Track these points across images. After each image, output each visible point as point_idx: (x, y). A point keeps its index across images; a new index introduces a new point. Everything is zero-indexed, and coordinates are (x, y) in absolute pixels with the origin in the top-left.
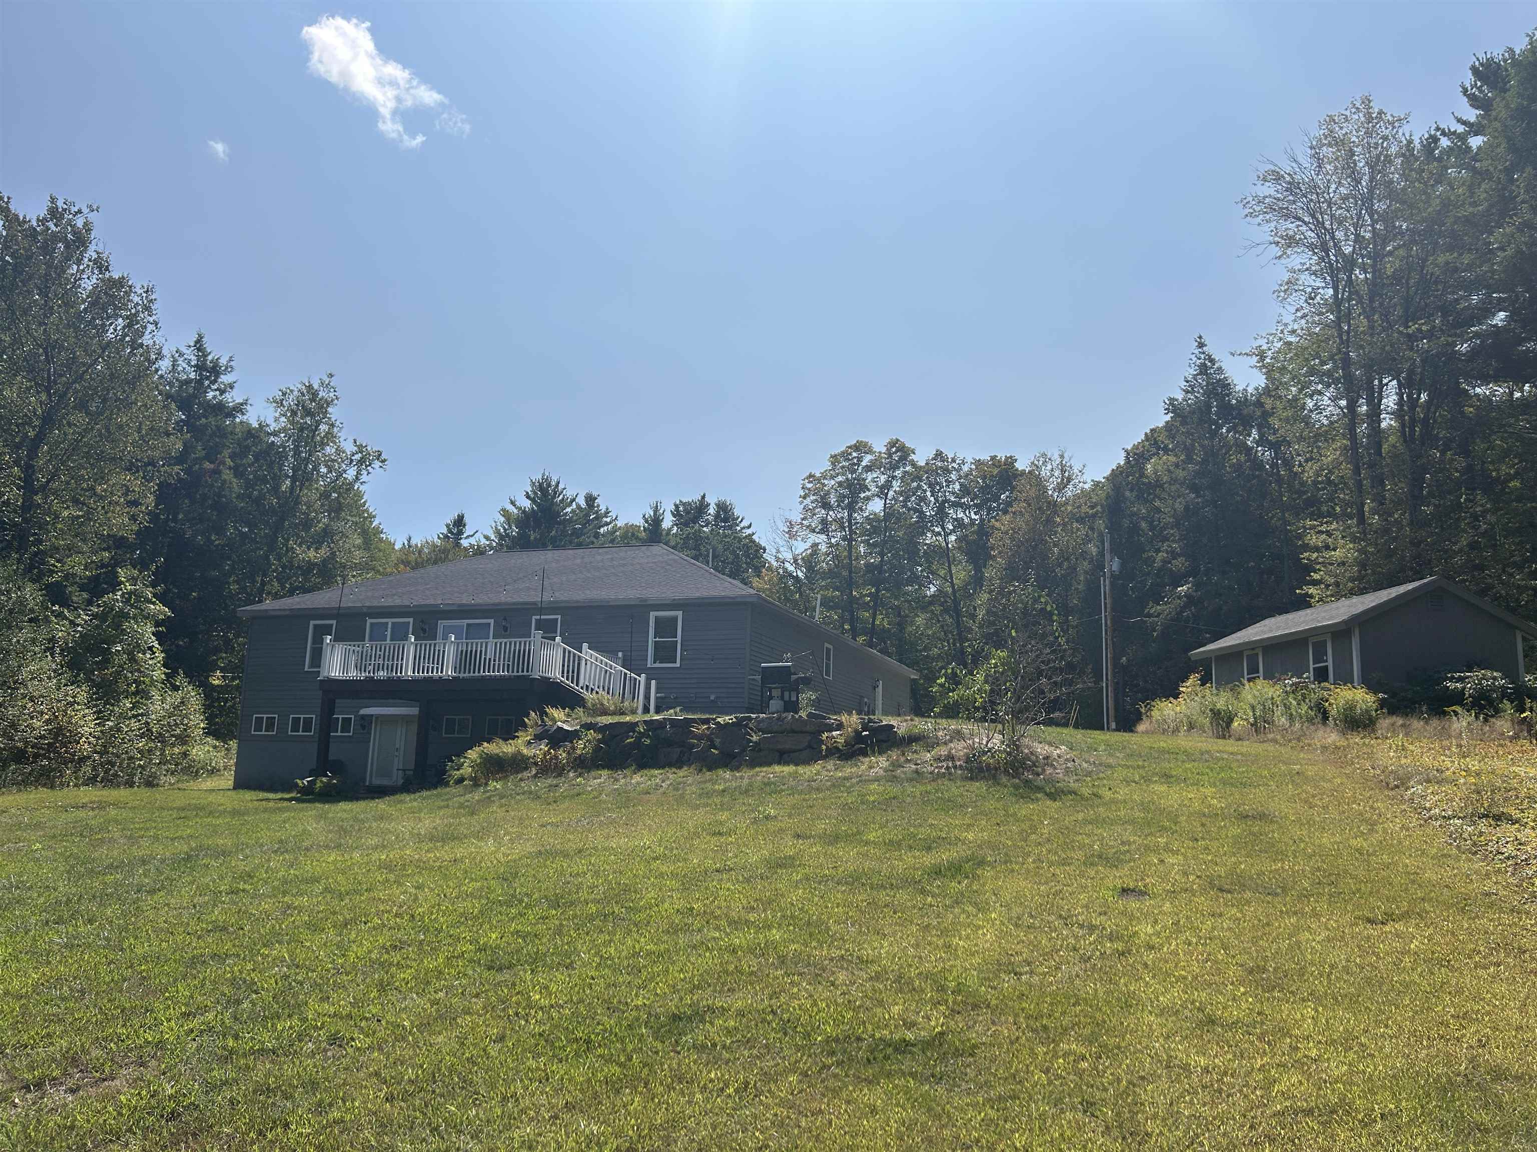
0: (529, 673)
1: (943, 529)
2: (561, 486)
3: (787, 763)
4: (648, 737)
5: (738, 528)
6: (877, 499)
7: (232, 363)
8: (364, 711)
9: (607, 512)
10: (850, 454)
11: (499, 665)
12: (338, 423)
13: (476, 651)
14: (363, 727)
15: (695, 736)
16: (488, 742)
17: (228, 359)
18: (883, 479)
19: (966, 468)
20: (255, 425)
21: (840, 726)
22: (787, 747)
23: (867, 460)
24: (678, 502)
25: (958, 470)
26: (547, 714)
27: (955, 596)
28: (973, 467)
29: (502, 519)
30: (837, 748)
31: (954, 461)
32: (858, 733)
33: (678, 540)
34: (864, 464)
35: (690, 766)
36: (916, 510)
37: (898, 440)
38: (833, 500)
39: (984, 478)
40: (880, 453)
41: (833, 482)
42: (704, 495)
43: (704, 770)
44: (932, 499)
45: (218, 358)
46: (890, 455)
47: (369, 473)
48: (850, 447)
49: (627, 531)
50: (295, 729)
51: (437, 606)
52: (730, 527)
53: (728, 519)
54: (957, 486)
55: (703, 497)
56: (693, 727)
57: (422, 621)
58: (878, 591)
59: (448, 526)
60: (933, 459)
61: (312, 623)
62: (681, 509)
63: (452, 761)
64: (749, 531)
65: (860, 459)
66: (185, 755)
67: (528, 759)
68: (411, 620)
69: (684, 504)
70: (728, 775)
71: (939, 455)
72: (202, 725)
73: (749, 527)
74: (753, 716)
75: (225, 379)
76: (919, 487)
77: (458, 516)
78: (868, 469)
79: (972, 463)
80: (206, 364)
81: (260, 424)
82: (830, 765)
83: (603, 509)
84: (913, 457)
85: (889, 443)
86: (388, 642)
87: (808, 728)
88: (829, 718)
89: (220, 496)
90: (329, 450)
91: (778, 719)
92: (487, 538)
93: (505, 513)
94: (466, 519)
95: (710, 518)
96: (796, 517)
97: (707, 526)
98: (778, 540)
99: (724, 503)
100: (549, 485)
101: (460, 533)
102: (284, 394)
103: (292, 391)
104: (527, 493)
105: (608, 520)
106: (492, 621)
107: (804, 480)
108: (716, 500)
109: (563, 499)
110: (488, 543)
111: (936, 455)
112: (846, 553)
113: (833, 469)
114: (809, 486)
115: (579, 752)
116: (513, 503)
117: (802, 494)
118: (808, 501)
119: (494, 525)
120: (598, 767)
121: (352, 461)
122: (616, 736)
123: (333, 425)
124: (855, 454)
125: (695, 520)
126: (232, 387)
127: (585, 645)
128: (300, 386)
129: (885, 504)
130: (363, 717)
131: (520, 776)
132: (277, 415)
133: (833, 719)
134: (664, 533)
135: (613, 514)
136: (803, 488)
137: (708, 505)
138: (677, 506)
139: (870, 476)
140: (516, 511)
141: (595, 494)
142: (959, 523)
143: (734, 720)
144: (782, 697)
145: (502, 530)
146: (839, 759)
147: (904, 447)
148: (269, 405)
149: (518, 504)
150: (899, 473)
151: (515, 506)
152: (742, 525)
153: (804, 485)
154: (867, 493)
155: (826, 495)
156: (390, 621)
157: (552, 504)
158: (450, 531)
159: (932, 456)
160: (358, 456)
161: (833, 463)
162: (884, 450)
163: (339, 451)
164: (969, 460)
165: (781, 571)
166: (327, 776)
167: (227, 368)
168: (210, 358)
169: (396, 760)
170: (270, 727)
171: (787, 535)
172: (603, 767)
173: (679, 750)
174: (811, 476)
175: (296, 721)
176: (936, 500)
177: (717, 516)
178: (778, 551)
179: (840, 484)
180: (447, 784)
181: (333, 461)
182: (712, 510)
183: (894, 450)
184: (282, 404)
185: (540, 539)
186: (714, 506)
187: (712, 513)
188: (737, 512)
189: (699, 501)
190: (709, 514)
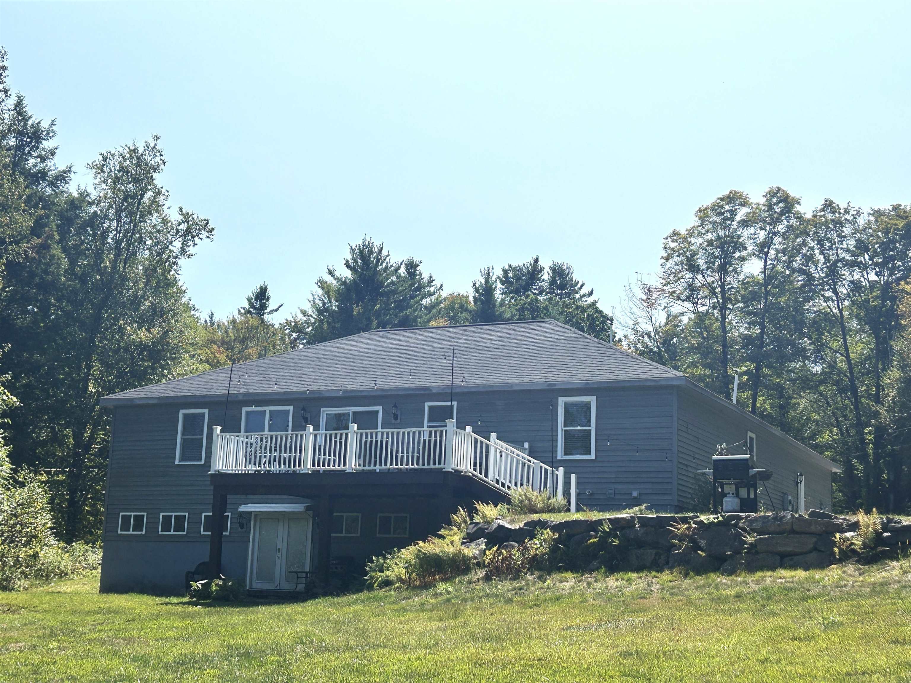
0: (442, 466)
1: (835, 292)
2: (384, 252)
3: (793, 567)
4: (616, 536)
5: (577, 296)
6: (754, 259)
7: (54, 128)
8: (244, 508)
9: (431, 281)
10: (722, 207)
11: (408, 457)
12: (163, 191)
13: (382, 442)
14: (241, 526)
15: (675, 536)
16: (424, 541)
17: (49, 123)
18: (762, 234)
19: (861, 221)
20: (76, 194)
21: (855, 526)
22: (789, 549)
23: (742, 213)
24: (507, 267)
25: (854, 222)
26: (477, 510)
27: (852, 373)
28: (872, 218)
29: (320, 292)
30: (854, 551)
31: (847, 212)
32: (878, 534)
33: (514, 312)
34: (738, 218)
35: (671, 568)
36: (801, 272)
37: (779, 189)
38: (701, 262)
39: (886, 232)
40: (758, 204)
41: (700, 240)
42: (537, 258)
43: (692, 574)
44: (821, 258)
45: (39, 123)
46: (770, 207)
47: (195, 245)
48: (722, 199)
49: (453, 302)
50: (166, 527)
51: (320, 392)
52: (568, 295)
53: (565, 285)
54: (852, 243)
55: (536, 261)
56: (672, 525)
57: (304, 409)
58: (758, 369)
59: (249, 300)
60: (823, 210)
61: (182, 412)
62: (511, 275)
63: (372, 562)
64: (590, 300)
65: (733, 213)
66: (35, 556)
67: (470, 559)
68: (291, 408)
69: (514, 269)
70: (724, 580)
71: (829, 205)
72: (50, 525)
73: (591, 294)
74: (742, 515)
75: (47, 144)
76: (804, 244)
77: (261, 288)
78: (745, 223)
79: (869, 214)
80: (26, 129)
81: (81, 194)
82: (850, 568)
83: (426, 276)
84: (797, 208)
85: (769, 193)
86: (266, 432)
87: (813, 528)
88: (836, 518)
89: (46, 272)
90: (154, 219)
91: (775, 518)
92: (304, 313)
93: (322, 284)
94: (271, 292)
95: (545, 285)
96: (656, 282)
97: (540, 293)
98: (635, 309)
99: (560, 266)
100: (371, 252)
101: (263, 307)
102: (105, 159)
103: (113, 155)
104: (347, 261)
105: (432, 289)
106: (380, 409)
107: (667, 238)
108: (551, 264)
109: (386, 268)
110: (305, 318)
111: (826, 205)
112: (718, 324)
113: (702, 225)
114: (673, 245)
115: (532, 553)
116: (331, 273)
117: (665, 255)
118: (671, 263)
119: (311, 298)
120: (560, 570)
121: (178, 231)
122: (574, 535)
123: (159, 193)
124: (727, 208)
125: (527, 288)
126: (53, 154)
127: (493, 435)
128: (121, 150)
129: (765, 266)
130: (242, 514)
131: (467, 578)
132: (97, 181)
133: (840, 519)
134: (497, 304)
135: (437, 283)
136: (665, 248)
137: (542, 269)
138: (506, 272)
139: (746, 233)
140: (334, 282)
141: (416, 259)
142: (856, 286)
143: (721, 519)
144: (737, 495)
145: (321, 305)
146: (858, 562)
147: (787, 197)
148: (89, 170)
149: (337, 274)
150: (781, 228)
151: (333, 276)
152: (582, 292)
153: (666, 244)
154: (744, 253)
155: (693, 255)
156: (268, 409)
157: (376, 273)
158: (253, 306)
159: (820, 207)
160: (184, 226)
161: (700, 218)
162: (763, 201)
163: (165, 221)
164: (866, 210)
165: (640, 346)
166: (220, 579)
167: (48, 133)
168: (30, 122)
169: (278, 562)
170: (138, 526)
171: (645, 304)
172: (566, 569)
173: (654, 552)
174: (675, 233)
175: (167, 519)
176: (827, 260)
177: (552, 282)
178: (636, 323)
179: (710, 243)
180: (370, 588)
181: (158, 232)
182: (546, 276)
183: (775, 200)
184: (102, 171)
185: (364, 312)
186: (549, 270)
187: (546, 279)
188: (576, 277)
189: (531, 265)
190: (543, 281)
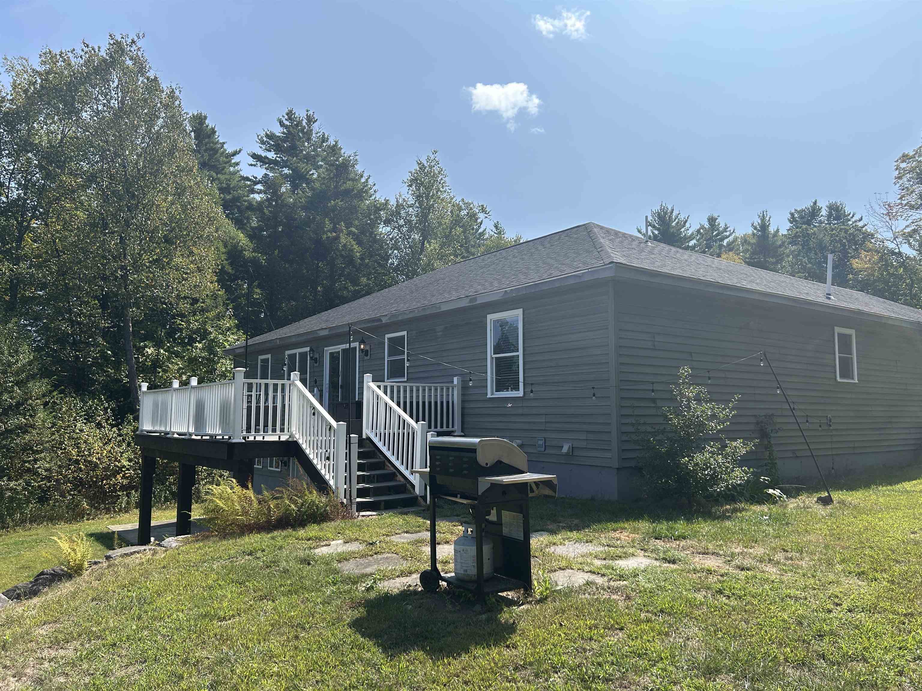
2: (675, 213)
5: (850, 223)
9: (727, 228)
24: (793, 211)
42: (816, 201)
49: (743, 240)
52: (843, 223)
53: (840, 216)
55: (815, 203)
61: (259, 358)
62: (796, 215)
64: (860, 224)
68: (309, 349)
69: (799, 211)
73: (861, 219)
83: (722, 225)
95: (823, 218)
99: (835, 205)
100: (666, 213)
105: (728, 234)
106: (357, 345)
108: (827, 204)
117: (897, 175)
118: (903, 180)
125: (810, 223)
135: (731, 229)
136: (897, 169)
137: (820, 209)
138: (792, 214)
141: (715, 215)
152: (854, 219)
156: (298, 352)
165: (885, 251)
177: (830, 216)
182: (824, 212)
186: (826, 208)
187: (824, 214)
188: (848, 210)
189: (811, 206)
190: (822, 216)
